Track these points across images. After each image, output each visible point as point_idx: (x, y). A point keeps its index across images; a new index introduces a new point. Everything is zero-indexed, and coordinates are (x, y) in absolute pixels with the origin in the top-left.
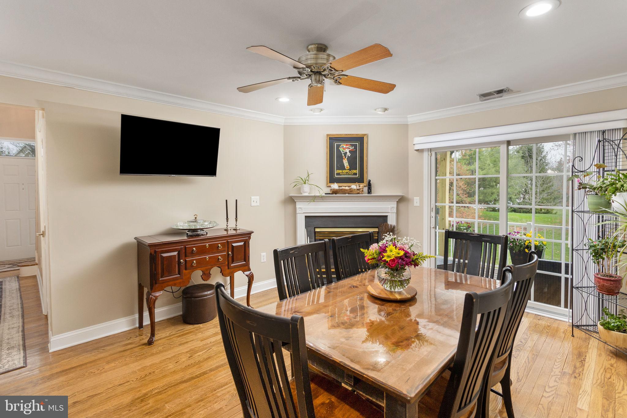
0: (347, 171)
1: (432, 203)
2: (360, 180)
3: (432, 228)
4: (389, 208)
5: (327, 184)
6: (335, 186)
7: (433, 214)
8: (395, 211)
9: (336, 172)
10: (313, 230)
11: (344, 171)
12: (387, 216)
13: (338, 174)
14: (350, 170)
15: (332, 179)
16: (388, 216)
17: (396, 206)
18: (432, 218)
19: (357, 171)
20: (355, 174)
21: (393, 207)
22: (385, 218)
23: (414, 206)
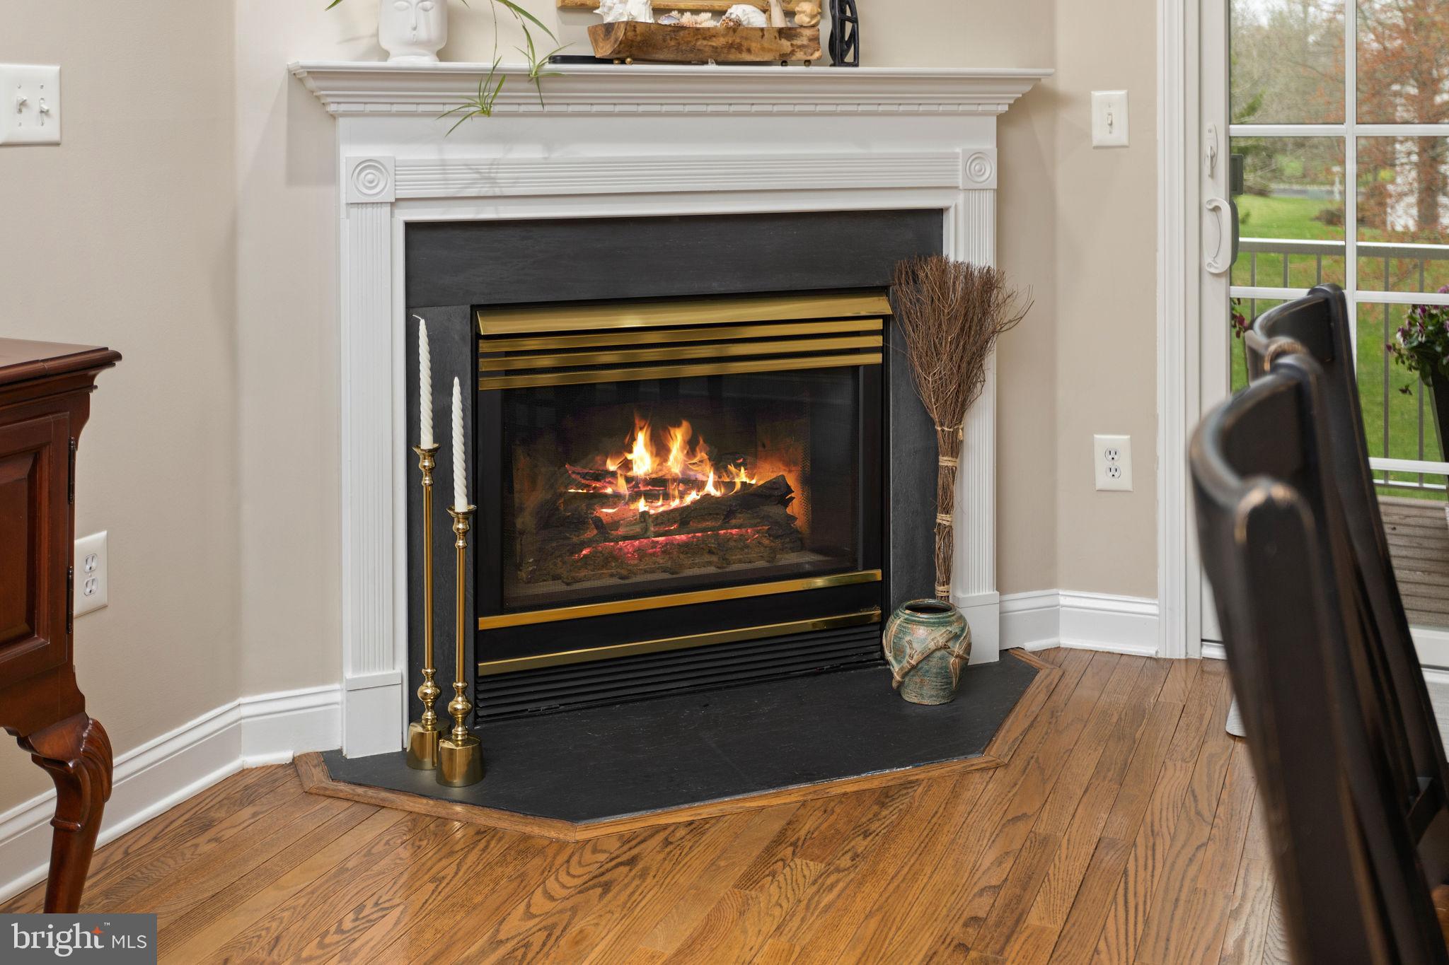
1: (1208, 125)
3: (1207, 279)
4: (955, 156)
7: (1217, 191)
8: (989, 173)
10: (460, 327)
12: (938, 213)
16: (952, 211)
17: (990, 146)
18: (1208, 218)
21: (978, 156)
22: (927, 226)
23: (1095, 143)
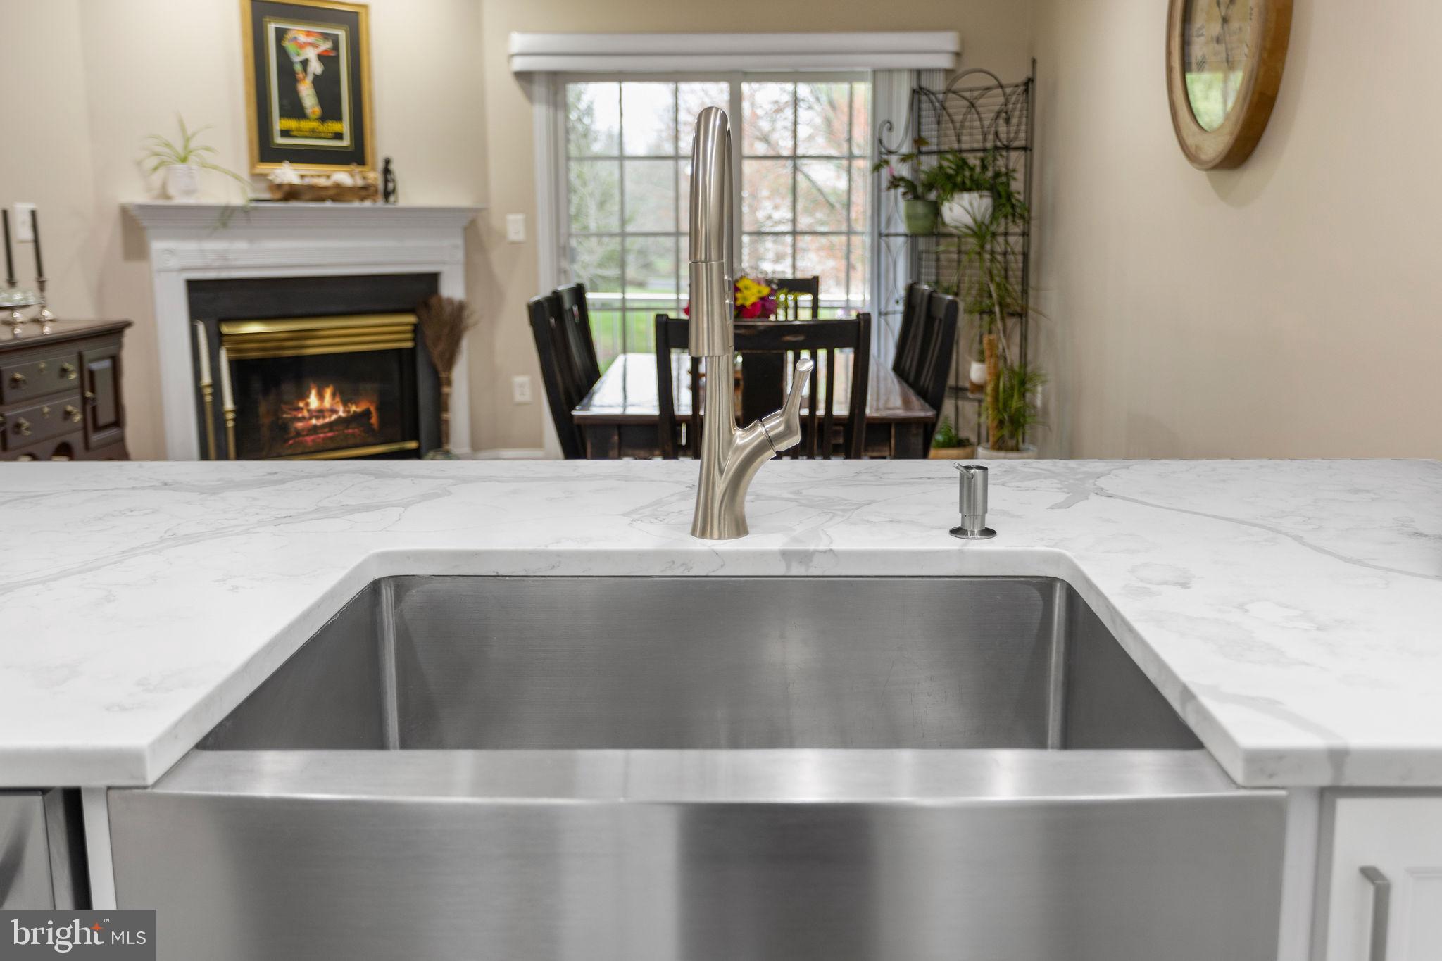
0: (314, 125)
2: (355, 155)
4: (444, 247)
5: (252, 166)
6: (288, 173)
8: (460, 255)
9: (278, 124)
10: (213, 328)
11: (305, 125)
12: (439, 275)
13: (285, 133)
14: (323, 119)
15: (268, 152)
16: (444, 273)
17: (461, 242)
19: (345, 126)
20: (339, 136)
21: (455, 247)
22: (431, 280)
23: (510, 240)
